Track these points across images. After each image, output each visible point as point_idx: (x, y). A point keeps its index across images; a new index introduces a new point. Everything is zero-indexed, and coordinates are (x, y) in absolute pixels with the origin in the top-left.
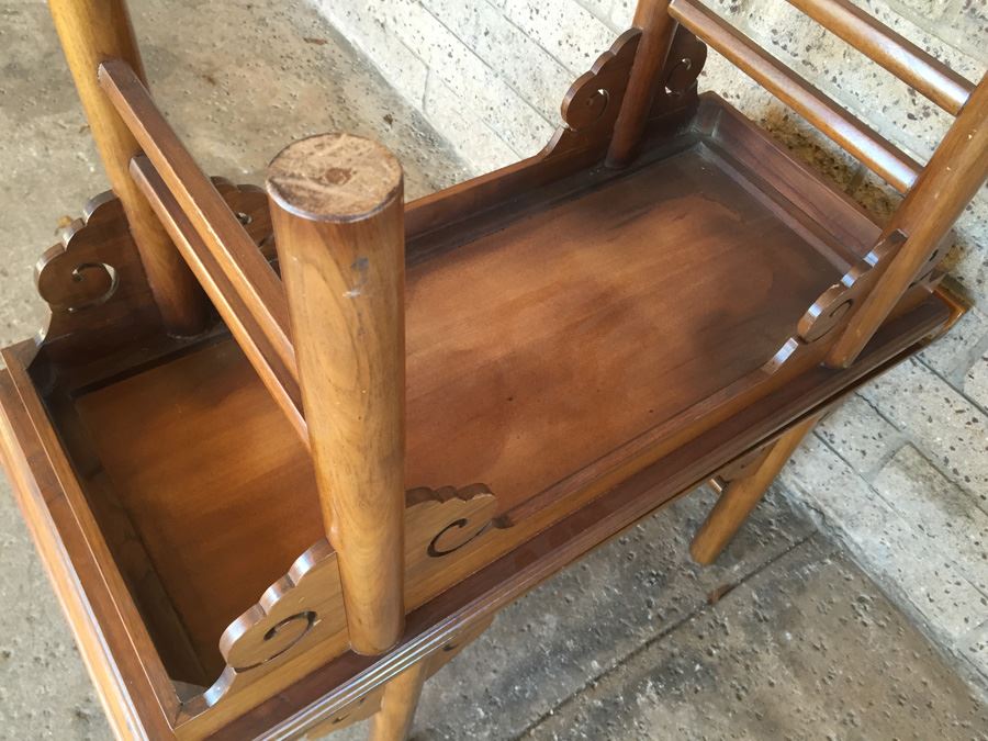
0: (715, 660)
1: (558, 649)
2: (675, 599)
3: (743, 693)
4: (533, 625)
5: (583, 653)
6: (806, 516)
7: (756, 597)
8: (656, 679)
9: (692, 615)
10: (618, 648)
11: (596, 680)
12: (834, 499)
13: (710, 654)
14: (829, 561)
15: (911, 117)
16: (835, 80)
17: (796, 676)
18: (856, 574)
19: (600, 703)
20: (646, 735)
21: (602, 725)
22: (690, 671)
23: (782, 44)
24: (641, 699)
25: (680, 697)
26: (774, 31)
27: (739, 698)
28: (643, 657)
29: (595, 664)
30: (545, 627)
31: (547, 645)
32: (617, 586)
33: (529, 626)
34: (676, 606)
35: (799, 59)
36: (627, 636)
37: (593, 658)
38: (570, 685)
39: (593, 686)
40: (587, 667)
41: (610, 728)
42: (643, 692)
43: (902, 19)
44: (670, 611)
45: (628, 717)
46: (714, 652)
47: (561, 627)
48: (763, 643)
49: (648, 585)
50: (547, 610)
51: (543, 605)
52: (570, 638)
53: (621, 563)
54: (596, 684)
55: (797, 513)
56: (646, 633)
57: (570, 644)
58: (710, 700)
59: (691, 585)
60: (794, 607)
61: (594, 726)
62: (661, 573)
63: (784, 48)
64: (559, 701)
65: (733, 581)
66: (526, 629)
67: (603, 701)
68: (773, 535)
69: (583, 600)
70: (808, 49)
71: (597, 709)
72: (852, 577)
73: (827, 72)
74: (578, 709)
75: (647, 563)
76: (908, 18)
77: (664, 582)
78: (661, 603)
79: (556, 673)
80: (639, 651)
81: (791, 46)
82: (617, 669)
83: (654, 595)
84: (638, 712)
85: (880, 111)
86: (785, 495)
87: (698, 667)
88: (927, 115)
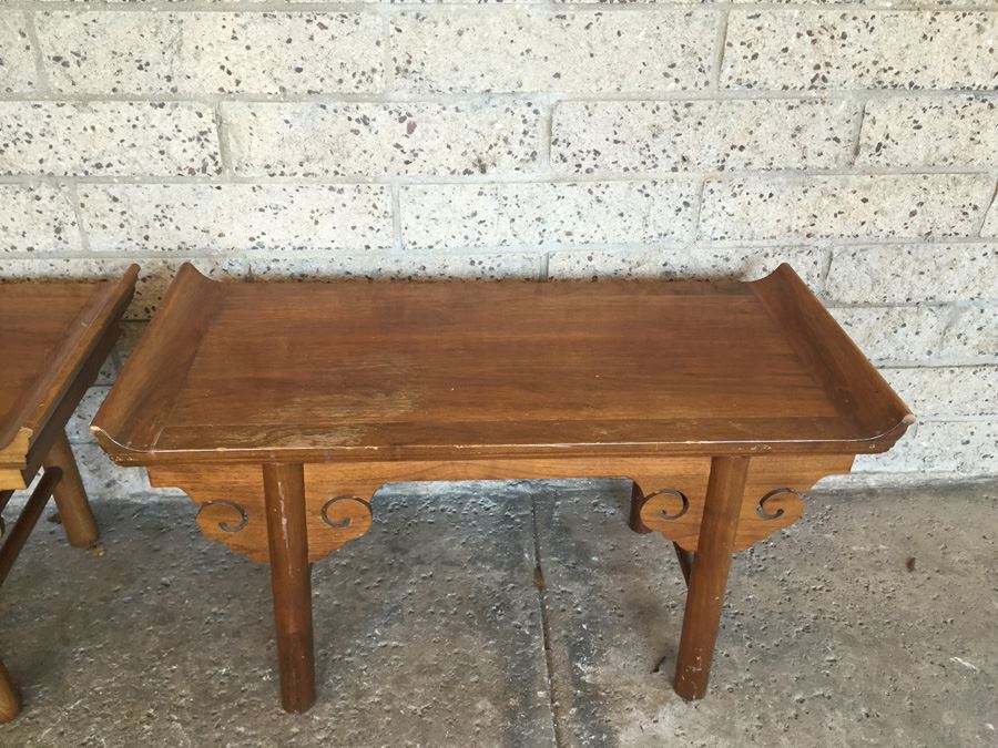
0: (585, 613)
1: (511, 714)
2: (524, 608)
3: (619, 612)
4: (478, 721)
5: (527, 698)
6: (517, 493)
7: (555, 559)
8: (578, 659)
9: (543, 606)
10: (538, 669)
11: (553, 702)
13: (579, 613)
14: (558, 503)
15: (407, 163)
16: (336, 173)
17: (625, 573)
18: (577, 496)
19: (574, 710)
20: (616, 693)
21: (592, 718)
22: (584, 633)
23: (278, 173)
24: (587, 679)
25: (600, 652)
26: (268, 167)
27: (621, 616)
28: (556, 657)
29: (541, 694)
30: (487, 713)
31: (502, 721)
32: (488, 640)
33: (477, 725)
34: (530, 611)
35: (300, 175)
36: (532, 658)
37: (535, 693)
38: (546, 723)
39: (556, 707)
40: (539, 701)
41: (597, 715)
42: (582, 674)
43: (360, 104)
44: (531, 616)
45: (596, 697)
46: (579, 609)
47: (495, 700)
48: (590, 577)
49: (502, 618)
50: (474, 703)
51: (467, 703)
52: (508, 699)
53: (471, 625)
54: (557, 703)
55: (512, 496)
56: (538, 642)
57: (512, 702)
58: (613, 635)
59: (519, 592)
60: (577, 542)
61: (589, 725)
62: (497, 604)
63: (282, 174)
64: (554, 740)
65: (535, 563)
66: (478, 729)
67: (574, 706)
68: (518, 520)
69: (483, 671)
70: (301, 165)
71: (577, 714)
72: (577, 499)
73: (327, 171)
74: (570, 730)
75: (484, 608)
76: (364, 101)
77: (506, 606)
78: (522, 620)
79: (531, 727)
80: (549, 657)
81: (287, 171)
82: (554, 682)
83: (512, 619)
84: (595, 687)
85: (383, 173)
86: (495, 493)
87: (585, 626)
88: (416, 155)
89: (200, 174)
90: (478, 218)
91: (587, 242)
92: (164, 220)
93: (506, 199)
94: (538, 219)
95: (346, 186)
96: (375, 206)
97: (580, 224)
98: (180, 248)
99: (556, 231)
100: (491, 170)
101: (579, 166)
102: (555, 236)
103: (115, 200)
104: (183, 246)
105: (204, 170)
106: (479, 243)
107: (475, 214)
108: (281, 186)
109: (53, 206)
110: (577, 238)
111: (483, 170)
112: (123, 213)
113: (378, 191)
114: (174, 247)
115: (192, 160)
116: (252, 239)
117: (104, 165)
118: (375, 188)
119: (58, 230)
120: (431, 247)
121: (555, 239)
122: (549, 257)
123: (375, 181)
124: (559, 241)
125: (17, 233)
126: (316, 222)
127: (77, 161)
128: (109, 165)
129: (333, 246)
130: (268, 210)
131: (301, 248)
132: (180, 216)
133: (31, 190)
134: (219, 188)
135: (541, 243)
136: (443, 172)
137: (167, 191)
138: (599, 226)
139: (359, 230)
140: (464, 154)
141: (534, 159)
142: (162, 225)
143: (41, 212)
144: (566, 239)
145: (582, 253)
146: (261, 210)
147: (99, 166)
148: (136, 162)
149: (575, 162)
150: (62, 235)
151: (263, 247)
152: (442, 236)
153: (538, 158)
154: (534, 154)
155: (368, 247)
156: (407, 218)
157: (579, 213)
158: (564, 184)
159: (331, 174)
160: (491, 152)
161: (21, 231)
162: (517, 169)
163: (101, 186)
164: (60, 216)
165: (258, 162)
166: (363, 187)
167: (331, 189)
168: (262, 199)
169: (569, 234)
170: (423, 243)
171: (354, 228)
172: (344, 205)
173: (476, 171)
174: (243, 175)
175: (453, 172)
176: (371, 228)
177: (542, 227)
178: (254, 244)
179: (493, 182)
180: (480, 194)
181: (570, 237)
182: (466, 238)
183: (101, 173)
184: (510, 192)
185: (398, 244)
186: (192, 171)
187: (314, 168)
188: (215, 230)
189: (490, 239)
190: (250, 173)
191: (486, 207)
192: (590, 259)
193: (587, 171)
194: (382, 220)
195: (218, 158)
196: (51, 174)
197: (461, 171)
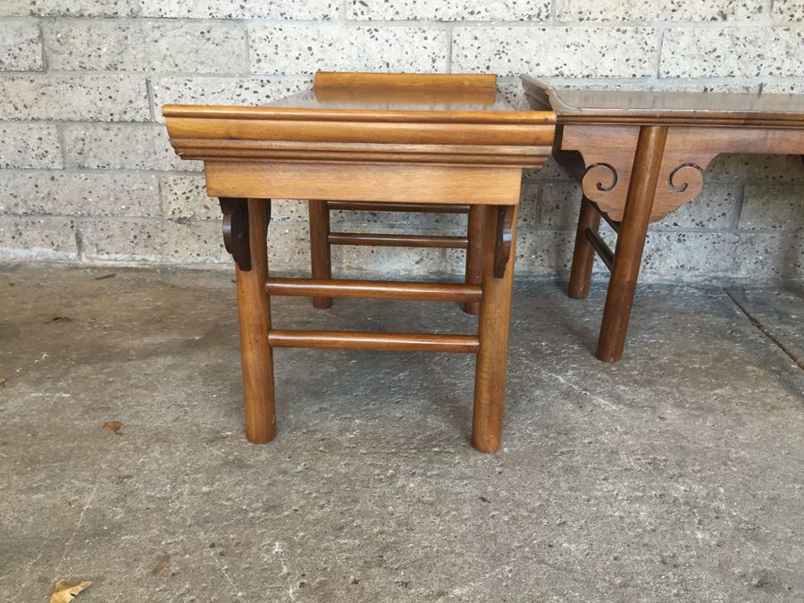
1: (776, 372)
2: (753, 333)
4: (752, 374)
5: (784, 367)
6: (713, 285)
7: (762, 315)
9: (767, 333)
12: (716, 266)
14: (748, 292)
15: (674, 11)
16: (624, 19)
23: (586, 18)
26: (581, 13)
30: (757, 371)
31: (772, 375)
32: (735, 343)
34: (758, 335)
35: (599, 20)
36: (775, 353)
37: (788, 365)
44: (760, 337)
47: (759, 367)
48: (795, 324)
49: (738, 336)
50: (743, 367)
51: (738, 367)
52: (770, 367)
53: (716, 337)
55: (709, 287)
56: (775, 347)
57: (774, 368)
59: (744, 327)
60: (774, 309)
62: (730, 330)
63: (588, 19)
65: (747, 316)
66: (755, 377)
69: (740, 355)
70: (601, 13)
72: (762, 291)
73: (618, 18)
75: (721, 332)
77: (738, 332)
78: (755, 337)
81: (591, 17)
83: (747, 337)
85: (656, 19)
86: (695, 285)
88: (680, 6)
89: (535, 19)
90: (716, 54)
91: (792, 75)
92: (502, 55)
93: (738, 39)
94: (759, 56)
95: (629, 28)
96: (646, 43)
97: (788, 61)
98: (507, 75)
99: (769, 66)
100: (730, 18)
101: (792, 16)
102: (769, 70)
103: (476, 38)
104: (510, 75)
105: (539, 15)
106: (713, 74)
107: (715, 50)
108: (585, 29)
109: (434, 44)
110: (784, 71)
111: (724, 18)
112: (479, 48)
113: (650, 32)
114: (504, 75)
115: (532, 9)
116: (557, 68)
117: (476, 12)
118: (649, 30)
119: (434, 61)
120: (678, 76)
121: (768, 72)
122: (761, 86)
123: (649, 25)
124: (771, 74)
125: (408, 63)
126: (604, 55)
127: (461, 8)
128: (479, 13)
129: (610, 74)
130: (572, 47)
131: (588, 76)
132: (514, 51)
133: (424, 31)
134: (544, 30)
135: (757, 75)
136: (697, 18)
137: (510, 32)
138: (801, 63)
139: (631, 63)
140: (712, 7)
141: (760, 12)
142: (500, 58)
143: (425, 48)
144: (777, 72)
145: (786, 84)
146: (568, 46)
147: (472, 13)
148: (496, 10)
149: (790, 13)
150: (435, 65)
151: (563, 75)
152: (687, 68)
153: (763, 10)
154: (760, 8)
155: (634, 75)
156: (666, 54)
157: (787, 53)
158: (780, 29)
159: (620, 19)
160: (731, 6)
161: (410, 61)
162: (748, 17)
163: (469, 29)
164: (437, 51)
165: (574, 11)
166: (640, 28)
167: (618, 30)
168: (570, 38)
169: (779, 68)
170: (673, 74)
171: (627, 60)
172: (624, 43)
173: (719, 18)
174: (562, 20)
175: (703, 19)
176: (640, 60)
177: (761, 62)
178: (557, 72)
179: (730, 27)
180: (721, 35)
181: (780, 71)
182: (705, 70)
183: (471, 18)
184: (741, 35)
185: (655, 74)
186: (530, 17)
187: (610, 15)
188: (535, 60)
189: (721, 71)
190: (567, 18)
191: (723, 45)
192: (792, 88)
193: (798, 20)
194: (649, 53)
195: (549, 7)
196: (440, 20)
197: (709, 19)
